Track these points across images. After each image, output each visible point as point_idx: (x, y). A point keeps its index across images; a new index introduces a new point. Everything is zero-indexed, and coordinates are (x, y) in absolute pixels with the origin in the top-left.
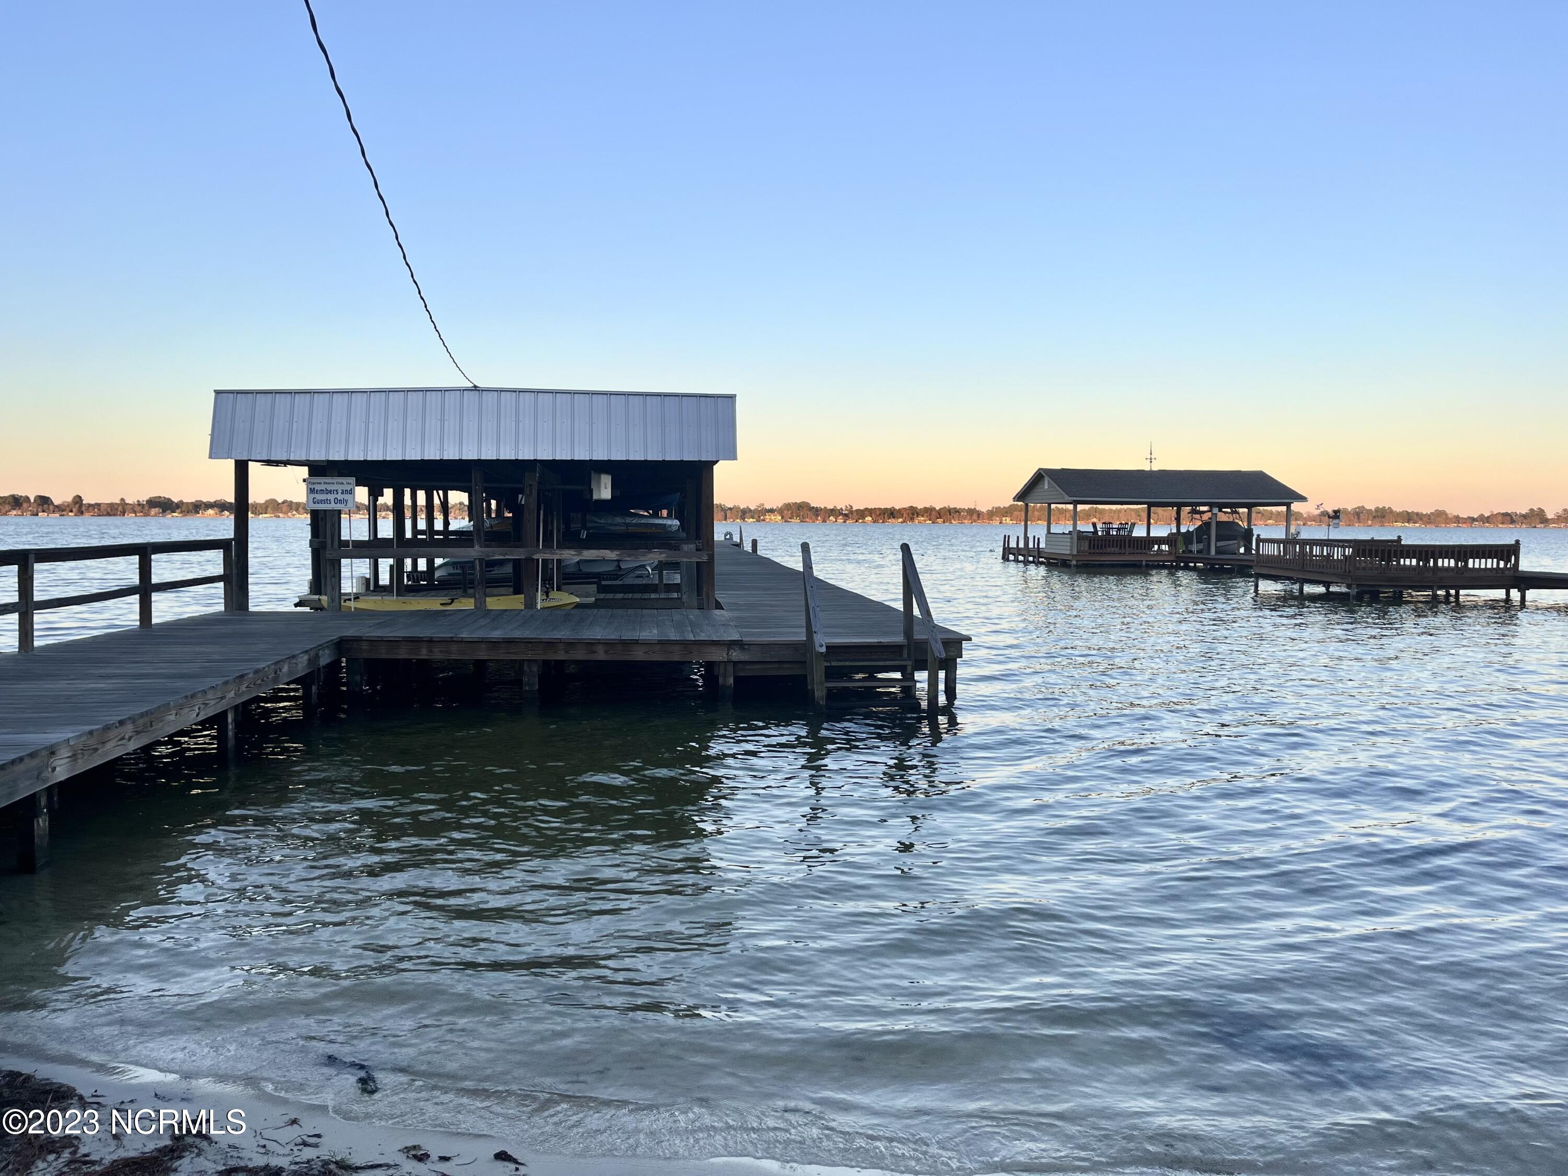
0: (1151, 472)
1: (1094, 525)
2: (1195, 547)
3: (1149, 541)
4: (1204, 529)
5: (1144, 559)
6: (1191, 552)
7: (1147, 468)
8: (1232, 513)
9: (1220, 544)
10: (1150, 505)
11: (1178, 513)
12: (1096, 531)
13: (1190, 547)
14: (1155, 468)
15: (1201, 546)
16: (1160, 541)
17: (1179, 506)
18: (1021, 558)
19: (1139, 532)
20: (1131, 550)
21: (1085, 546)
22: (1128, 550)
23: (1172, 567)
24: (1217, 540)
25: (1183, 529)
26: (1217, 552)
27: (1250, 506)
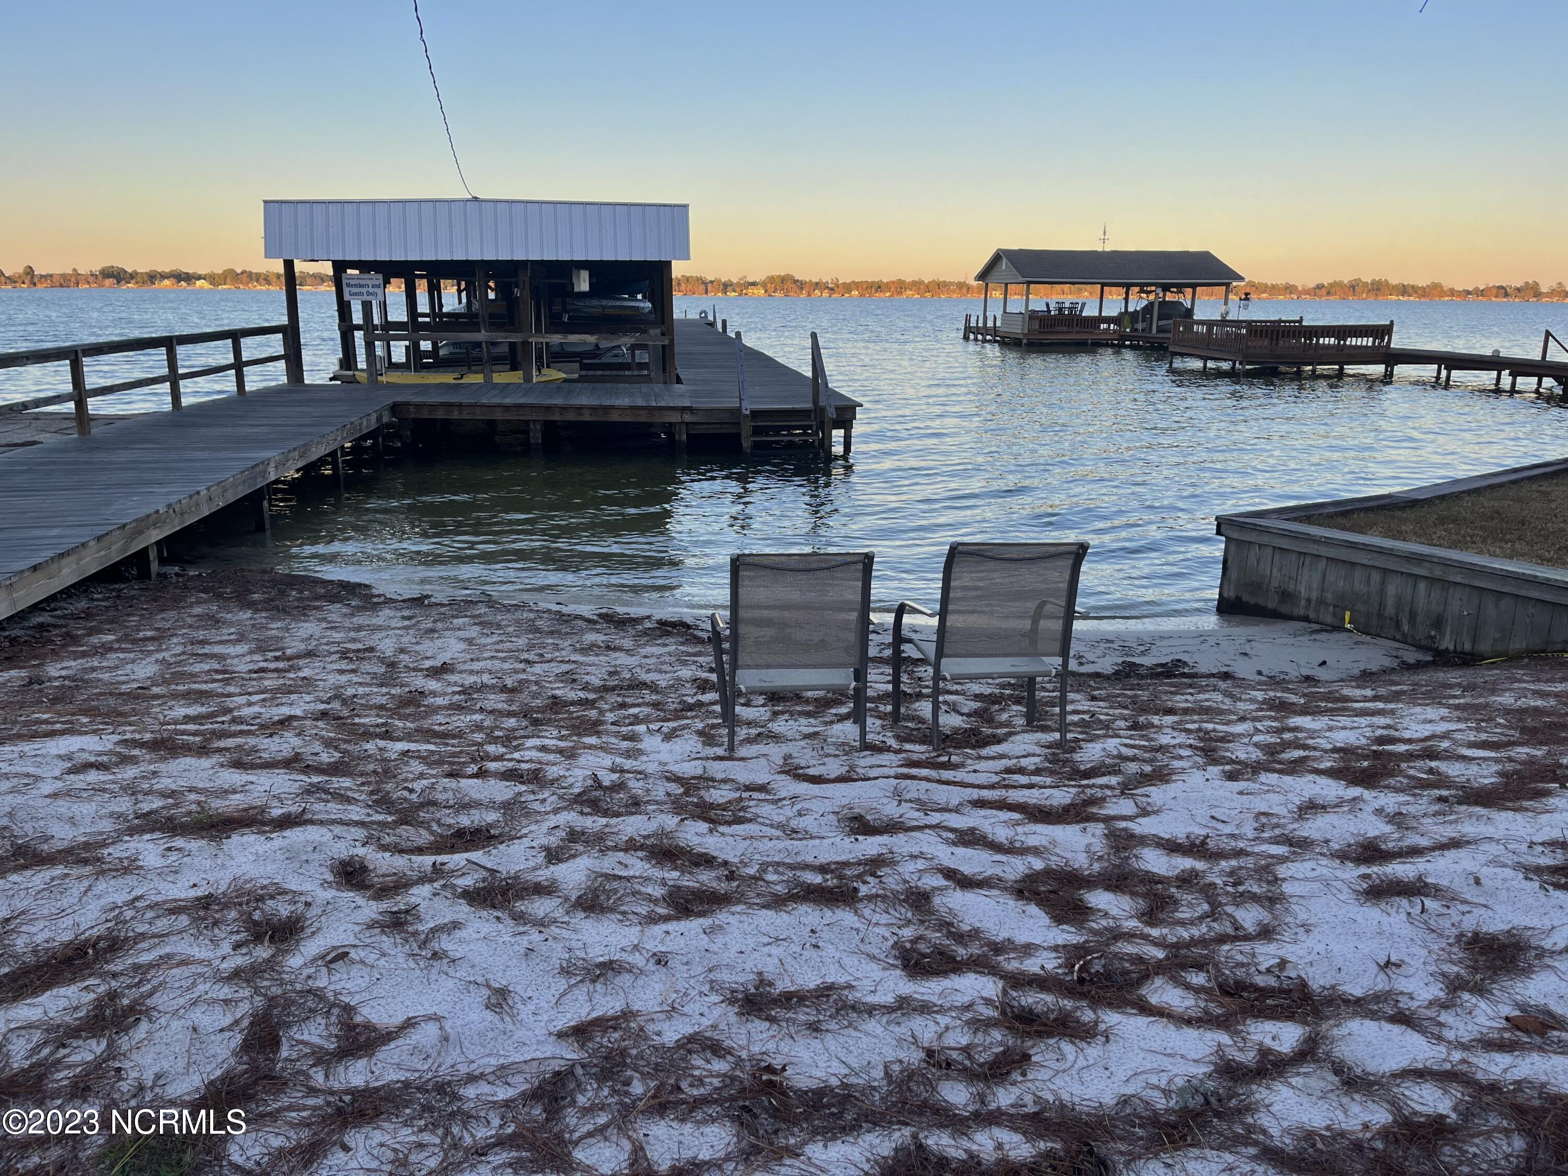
0: (1104, 253)
1: (1047, 305)
2: (1140, 326)
3: (1095, 322)
4: (1149, 308)
5: (1089, 338)
6: (1136, 330)
7: (1100, 249)
8: (1178, 293)
9: (1161, 323)
10: (1103, 285)
11: (1127, 294)
12: (1049, 311)
13: (1136, 326)
14: (1107, 249)
15: (1145, 325)
16: (1109, 320)
17: (1128, 286)
18: (980, 337)
19: (1090, 311)
20: (1078, 329)
21: (1036, 325)
22: (1076, 329)
23: (1118, 346)
24: (1159, 319)
25: (1131, 309)
26: (1160, 330)
27: (1194, 286)
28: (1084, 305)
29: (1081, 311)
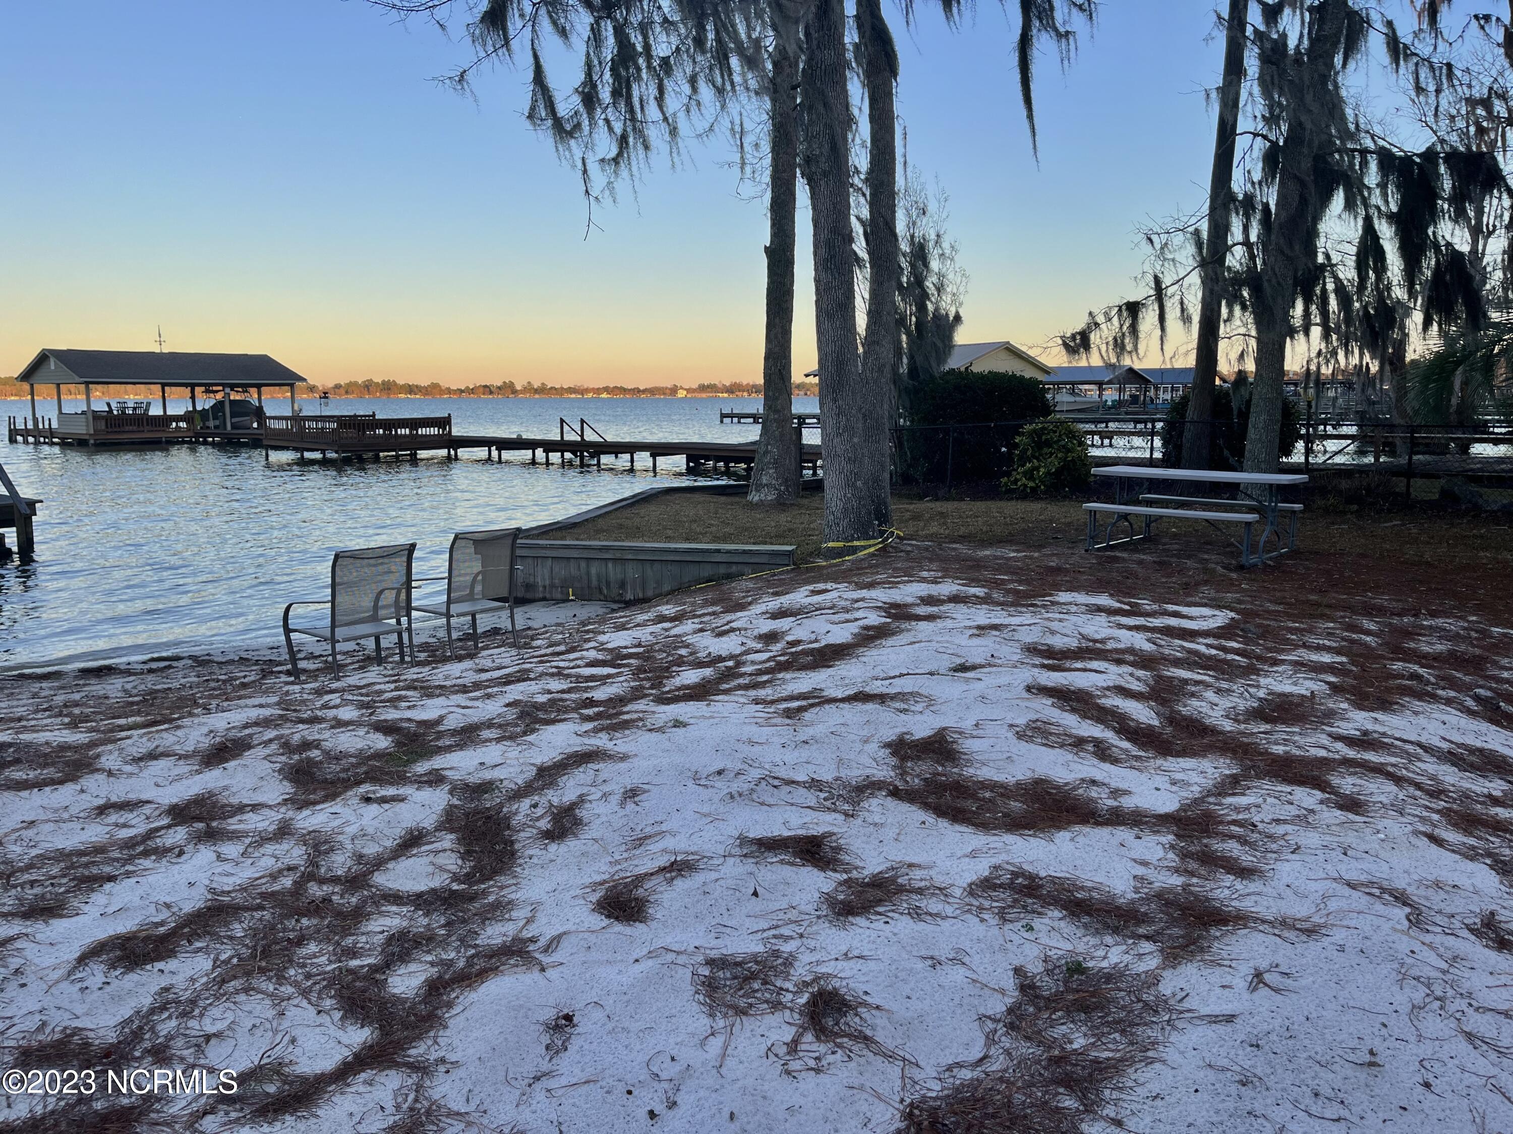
0: (162, 354)
1: (109, 405)
2: (211, 424)
3: (166, 420)
4: (218, 407)
5: (163, 436)
6: (208, 428)
7: (158, 351)
8: (244, 392)
9: (234, 420)
10: (164, 385)
11: (193, 392)
12: (111, 411)
13: (207, 424)
14: (165, 351)
15: (217, 423)
16: (178, 418)
17: (193, 386)
18: (30, 439)
19: (156, 411)
20: (149, 428)
21: (102, 425)
22: (147, 428)
23: (190, 442)
24: (232, 417)
25: (199, 408)
26: (234, 426)
27: (259, 386)
28: (149, 404)
29: (147, 410)
